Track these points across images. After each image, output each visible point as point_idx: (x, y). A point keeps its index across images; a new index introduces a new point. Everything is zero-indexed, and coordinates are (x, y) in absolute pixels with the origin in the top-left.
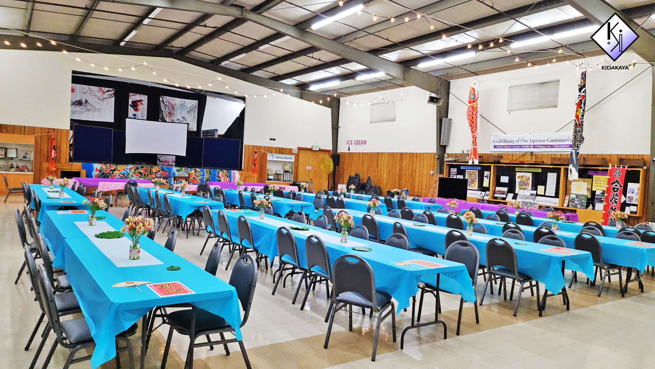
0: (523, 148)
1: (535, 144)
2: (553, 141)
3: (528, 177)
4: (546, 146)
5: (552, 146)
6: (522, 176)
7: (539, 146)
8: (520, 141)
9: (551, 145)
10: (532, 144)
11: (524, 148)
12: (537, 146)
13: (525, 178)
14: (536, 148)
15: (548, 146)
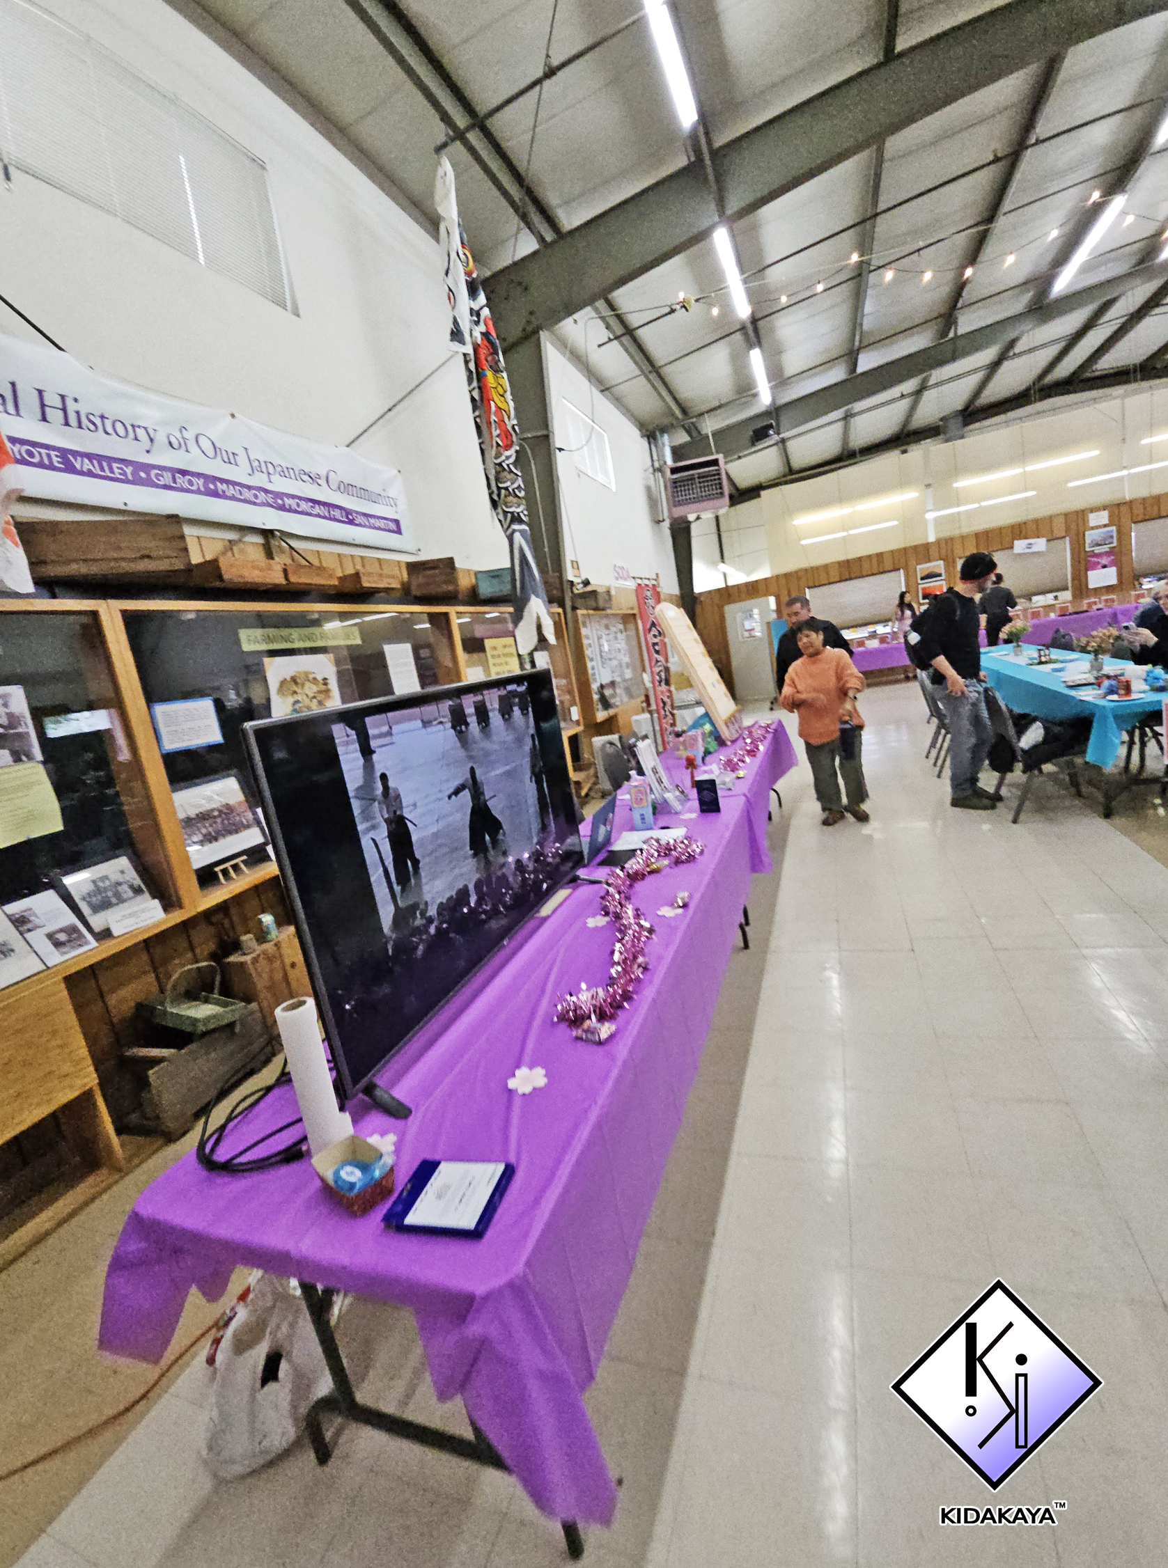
0: (223, 496)
1: (280, 485)
2: (345, 488)
3: (320, 678)
4: (329, 510)
5: (349, 518)
6: (294, 680)
7: (304, 506)
8: (192, 445)
9: (348, 512)
10: (259, 480)
11: (233, 498)
12: (288, 502)
13: (311, 689)
14: (290, 510)
15: (337, 513)
